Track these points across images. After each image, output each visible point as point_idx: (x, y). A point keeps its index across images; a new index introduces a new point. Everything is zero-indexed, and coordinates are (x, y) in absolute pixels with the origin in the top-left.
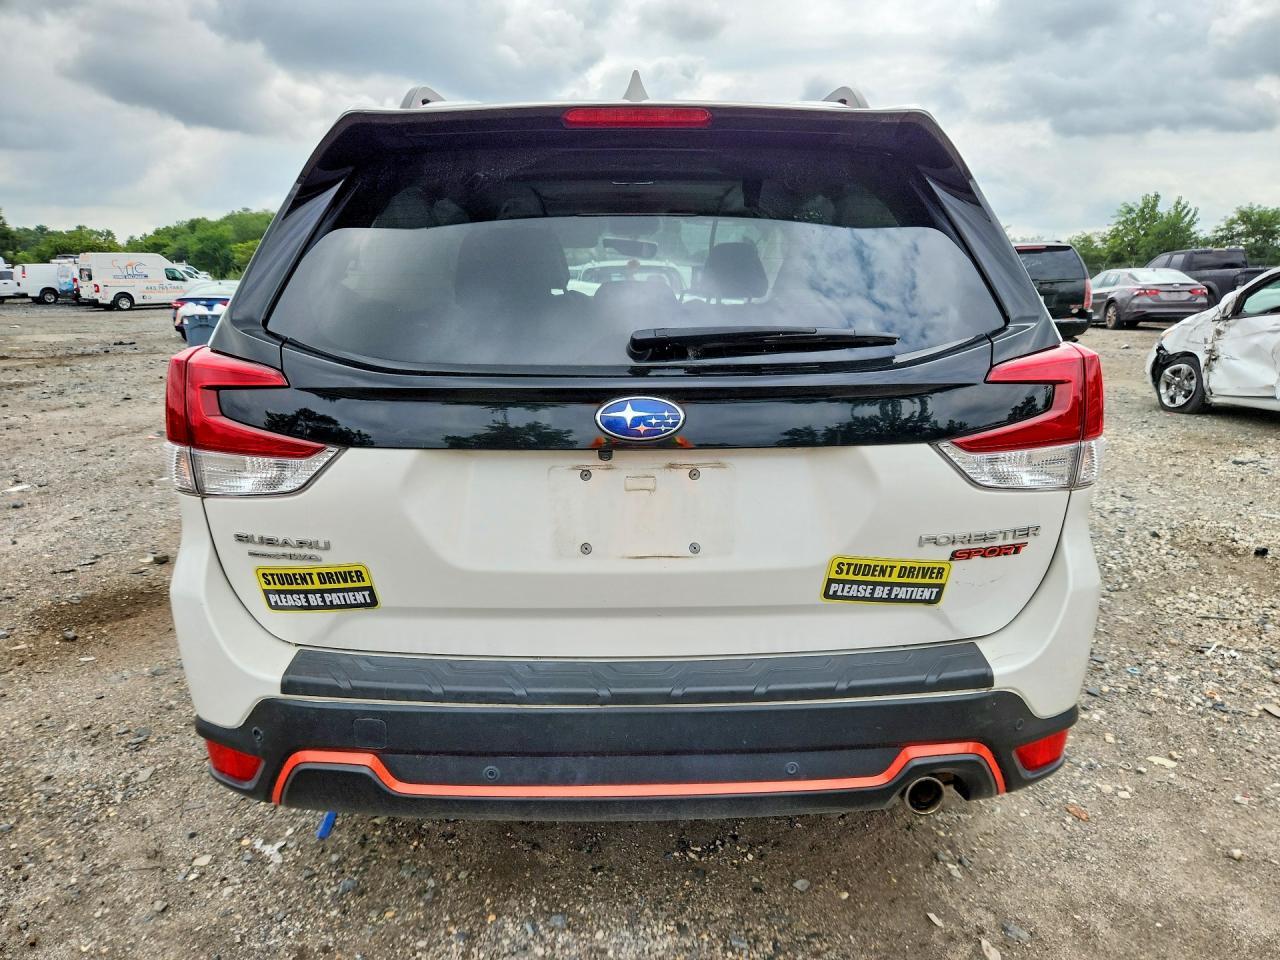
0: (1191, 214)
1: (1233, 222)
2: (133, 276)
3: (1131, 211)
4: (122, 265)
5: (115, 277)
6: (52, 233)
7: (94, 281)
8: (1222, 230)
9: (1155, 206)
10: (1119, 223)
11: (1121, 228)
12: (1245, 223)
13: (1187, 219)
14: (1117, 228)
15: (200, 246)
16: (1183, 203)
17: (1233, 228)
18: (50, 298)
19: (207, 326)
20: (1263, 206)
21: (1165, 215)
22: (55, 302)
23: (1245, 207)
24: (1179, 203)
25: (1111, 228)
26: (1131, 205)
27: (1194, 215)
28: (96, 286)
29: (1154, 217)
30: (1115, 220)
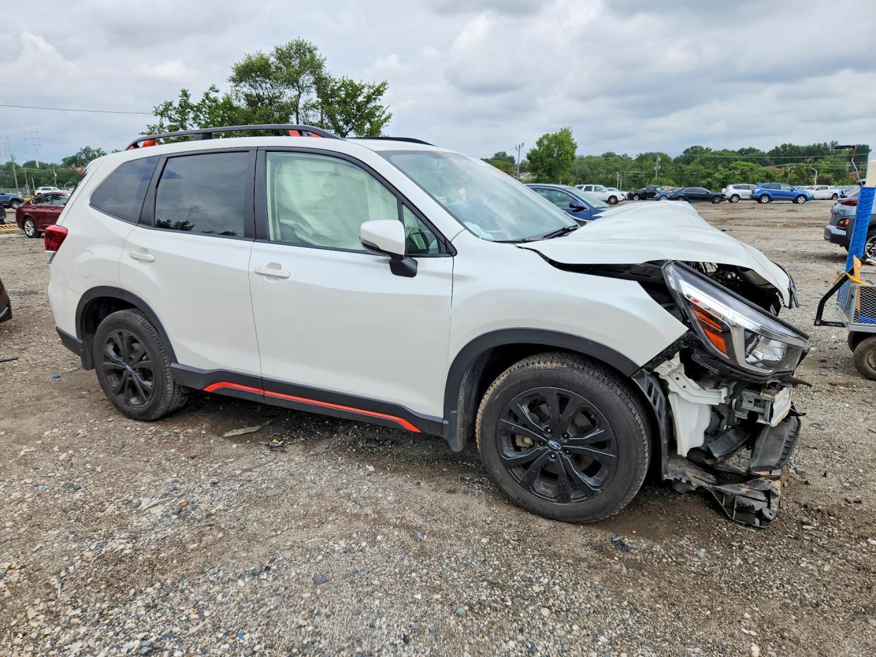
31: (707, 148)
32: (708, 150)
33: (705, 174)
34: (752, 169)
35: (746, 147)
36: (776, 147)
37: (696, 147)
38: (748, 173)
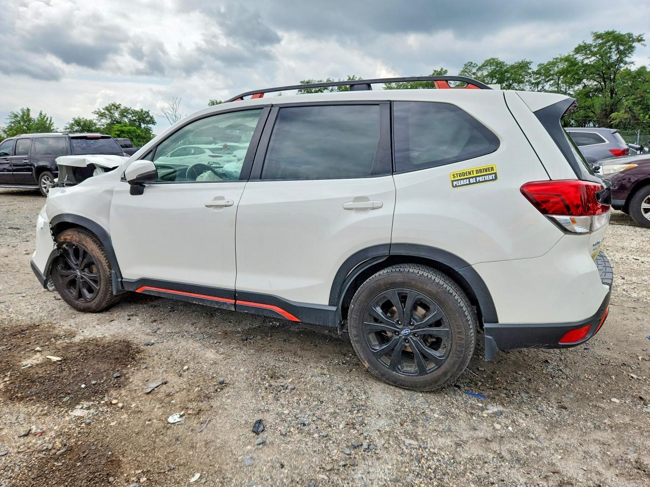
0: (49, 119)
1: (72, 125)
3: (16, 116)
8: (68, 128)
9: (28, 115)
10: (11, 122)
11: (13, 125)
12: (78, 126)
13: (48, 122)
14: (10, 125)
16: (43, 114)
17: (73, 128)
20: (85, 118)
21: (36, 120)
23: (76, 118)
24: (41, 114)
25: (7, 125)
26: (16, 113)
27: (51, 121)
29: (30, 120)
30: (8, 121)
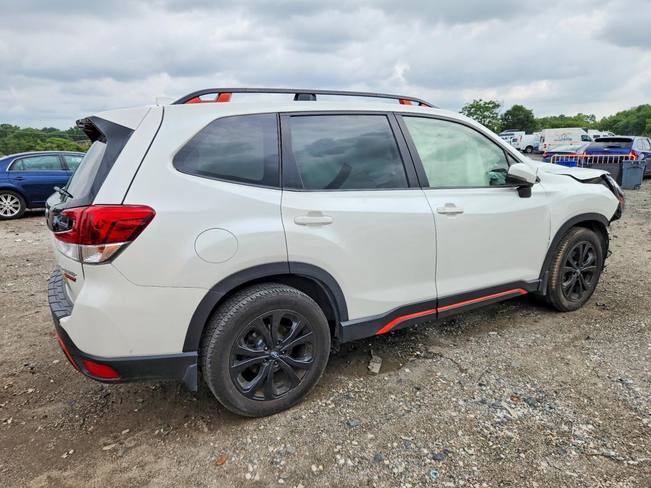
2: (564, 139)
4: (560, 135)
5: (555, 140)
6: (566, 118)
7: (545, 143)
15: (637, 120)
18: (529, 150)
19: (637, 167)
22: (531, 152)
28: (545, 145)
31: (16, 126)
32: (17, 128)
33: (27, 147)
34: (65, 143)
35: (48, 127)
36: (71, 128)
37: (5, 125)
38: (63, 146)
